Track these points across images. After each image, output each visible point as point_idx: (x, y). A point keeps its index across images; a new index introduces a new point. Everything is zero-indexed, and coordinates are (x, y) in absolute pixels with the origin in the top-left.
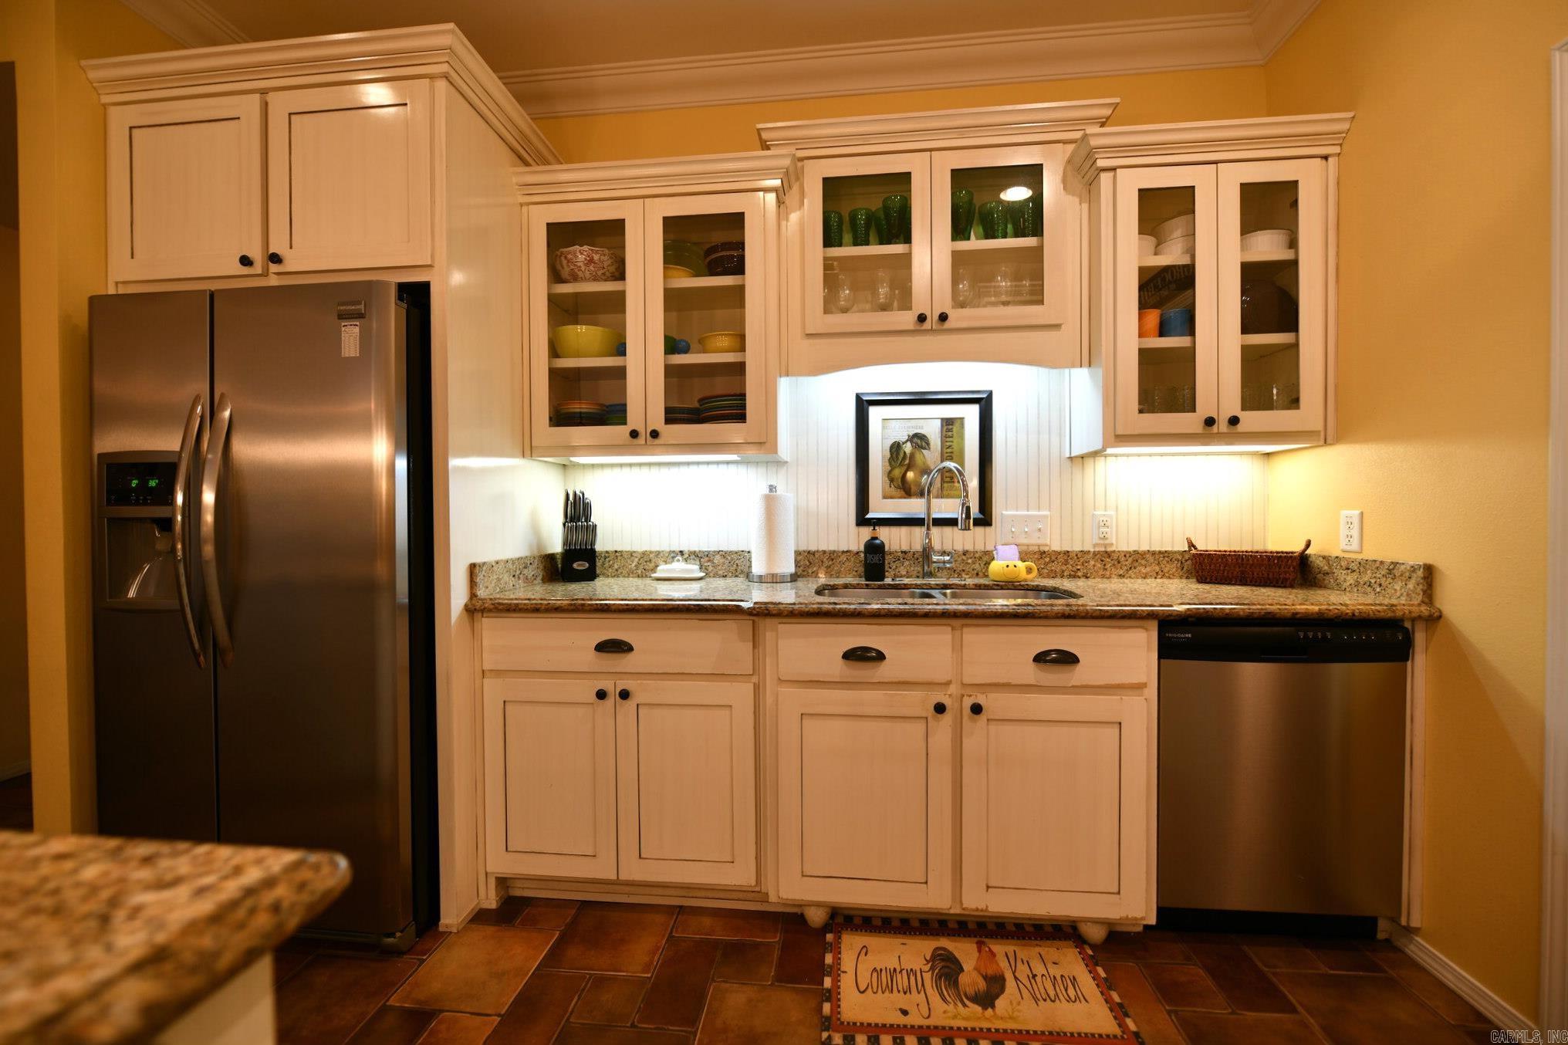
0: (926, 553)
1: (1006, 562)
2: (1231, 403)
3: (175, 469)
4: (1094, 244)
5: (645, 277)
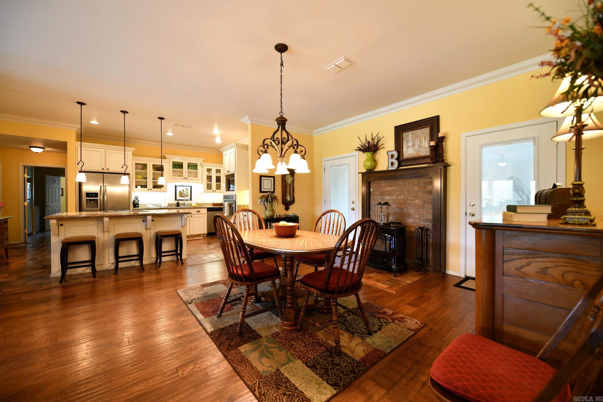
0: (184, 204)
1: (194, 204)
2: (215, 189)
3: (98, 193)
4: (202, 172)
5: (150, 171)
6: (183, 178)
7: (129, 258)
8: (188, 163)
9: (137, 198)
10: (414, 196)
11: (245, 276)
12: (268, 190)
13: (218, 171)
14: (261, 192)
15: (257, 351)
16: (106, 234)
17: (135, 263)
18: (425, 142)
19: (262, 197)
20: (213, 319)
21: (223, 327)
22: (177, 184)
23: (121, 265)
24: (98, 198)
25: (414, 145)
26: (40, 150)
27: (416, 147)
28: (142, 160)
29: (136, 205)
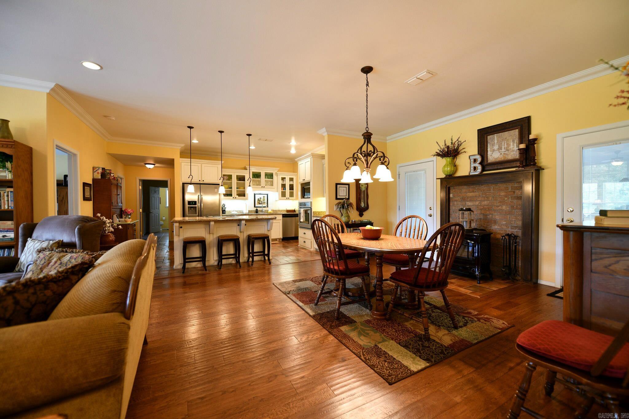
0: (262, 210)
1: (270, 211)
2: (289, 197)
3: (196, 202)
4: (278, 181)
5: (234, 180)
6: (261, 186)
7: (228, 256)
8: (265, 173)
9: (224, 205)
10: (500, 202)
11: (340, 271)
12: (344, 197)
13: (291, 179)
14: (337, 199)
15: (355, 332)
16: (211, 235)
17: (232, 260)
18: (513, 145)
19: (338, 204)
20: (312, 306)
21: (321, 312)
22: (256, 192)
23: (224, 262)
24: (197, 206)
25: (500, 148)
26: (152, 166)
27: (503, 150)
28: (227, 172)
29: (224, 212)
